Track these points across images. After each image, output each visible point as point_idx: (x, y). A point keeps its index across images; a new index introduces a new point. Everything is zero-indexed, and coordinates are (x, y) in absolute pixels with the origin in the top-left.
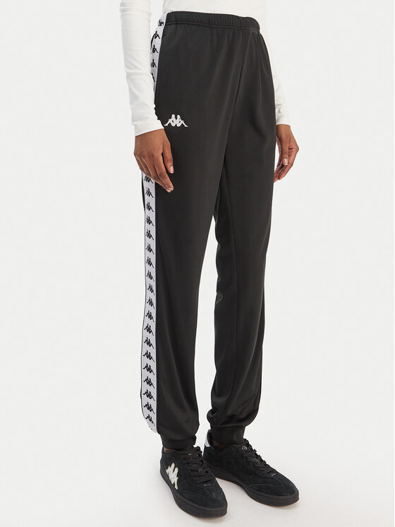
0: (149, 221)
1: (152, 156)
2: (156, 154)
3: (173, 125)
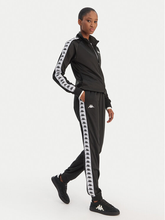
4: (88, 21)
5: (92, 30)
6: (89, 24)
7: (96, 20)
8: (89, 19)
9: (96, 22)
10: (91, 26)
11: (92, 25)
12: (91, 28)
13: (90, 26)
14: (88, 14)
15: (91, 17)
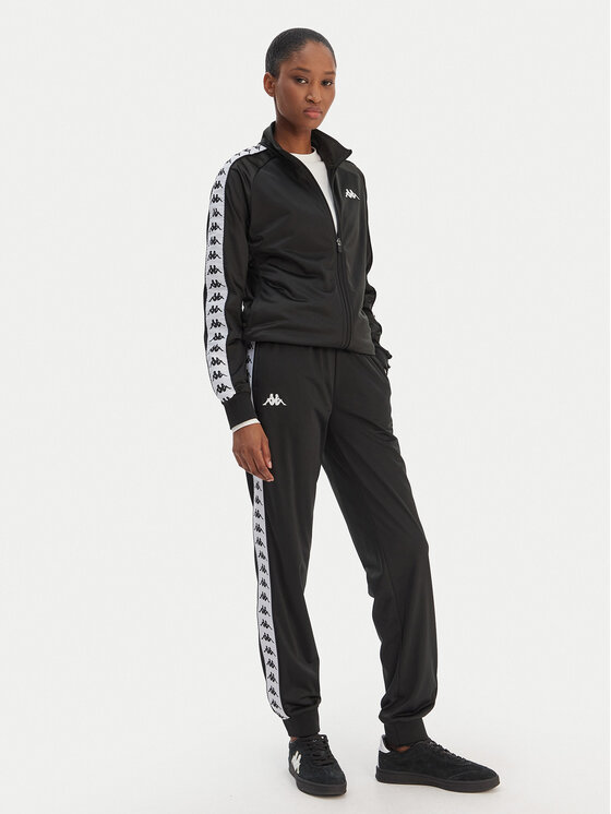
0: (258, 529)
1: (251, 451)
2: (254, 448)
3: (272, 404)
4: (298, 80)
5: (312, 114)
6: (300, 92)
7: (328, 77)
8: (300, 72)
9: (327, 82)
10: (310, 97)
11: (311, 94)
12: (307, 105)
13: (306, 98)
14: (295, 53)
15: (307, 67)
